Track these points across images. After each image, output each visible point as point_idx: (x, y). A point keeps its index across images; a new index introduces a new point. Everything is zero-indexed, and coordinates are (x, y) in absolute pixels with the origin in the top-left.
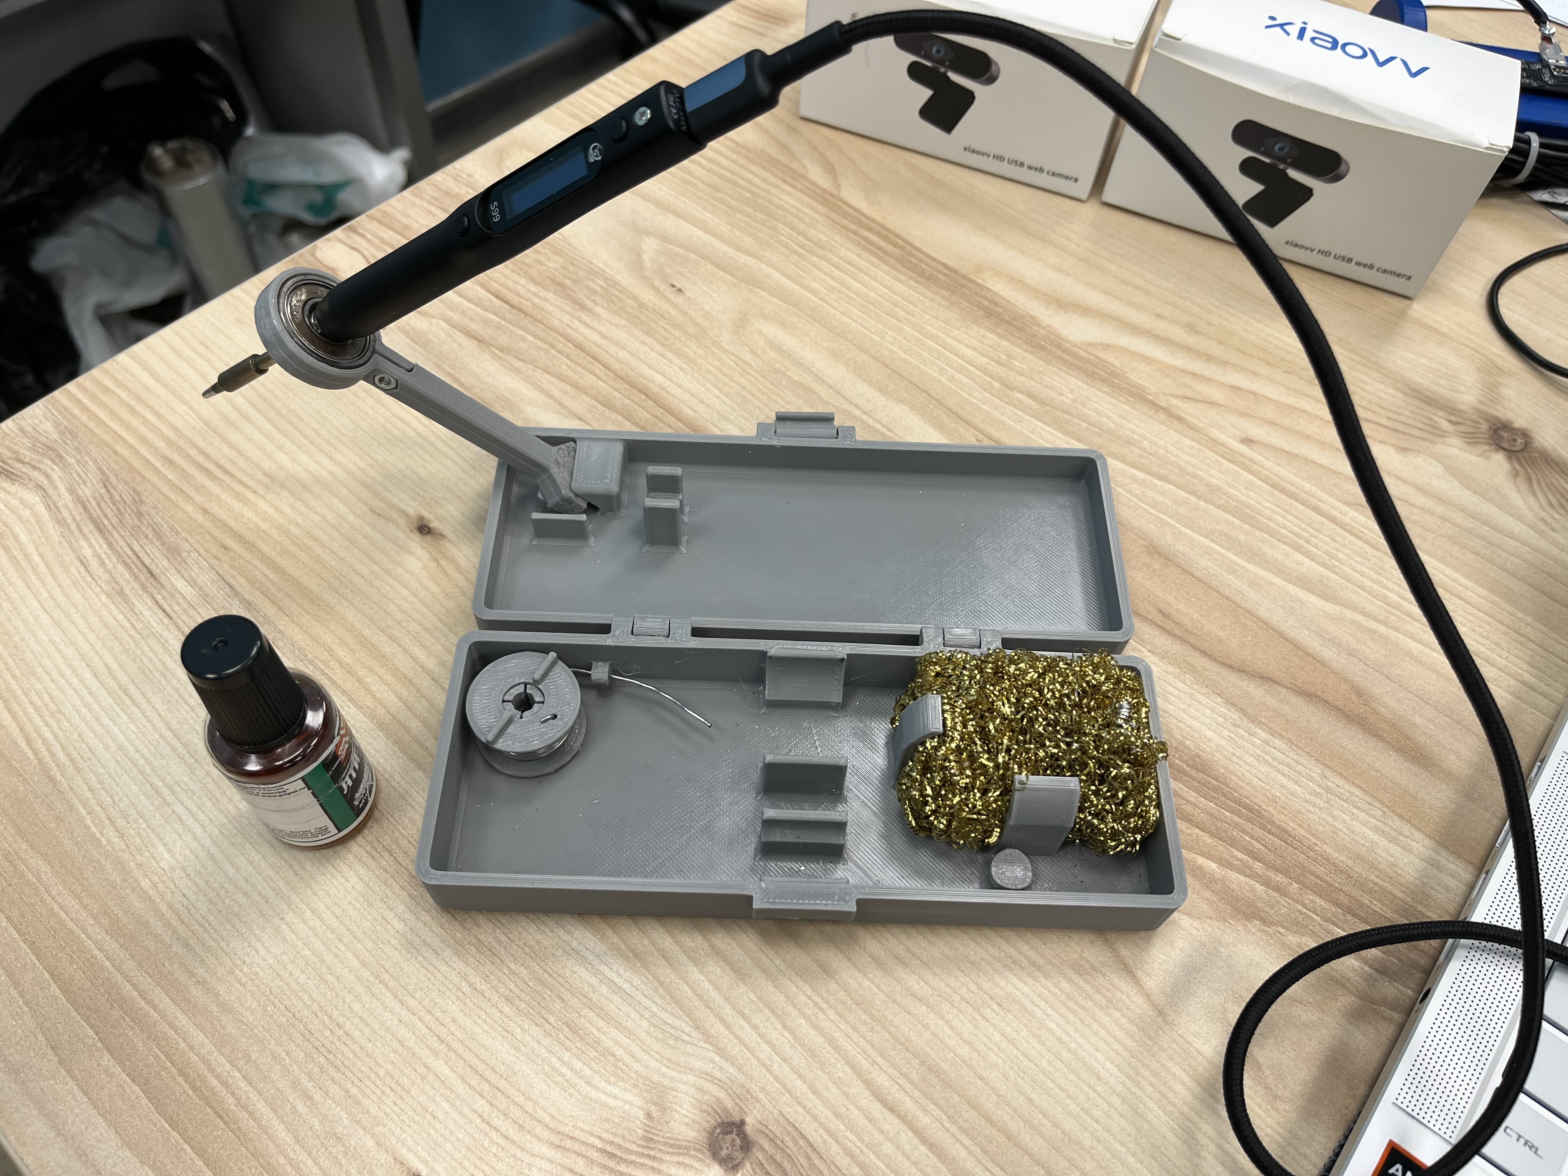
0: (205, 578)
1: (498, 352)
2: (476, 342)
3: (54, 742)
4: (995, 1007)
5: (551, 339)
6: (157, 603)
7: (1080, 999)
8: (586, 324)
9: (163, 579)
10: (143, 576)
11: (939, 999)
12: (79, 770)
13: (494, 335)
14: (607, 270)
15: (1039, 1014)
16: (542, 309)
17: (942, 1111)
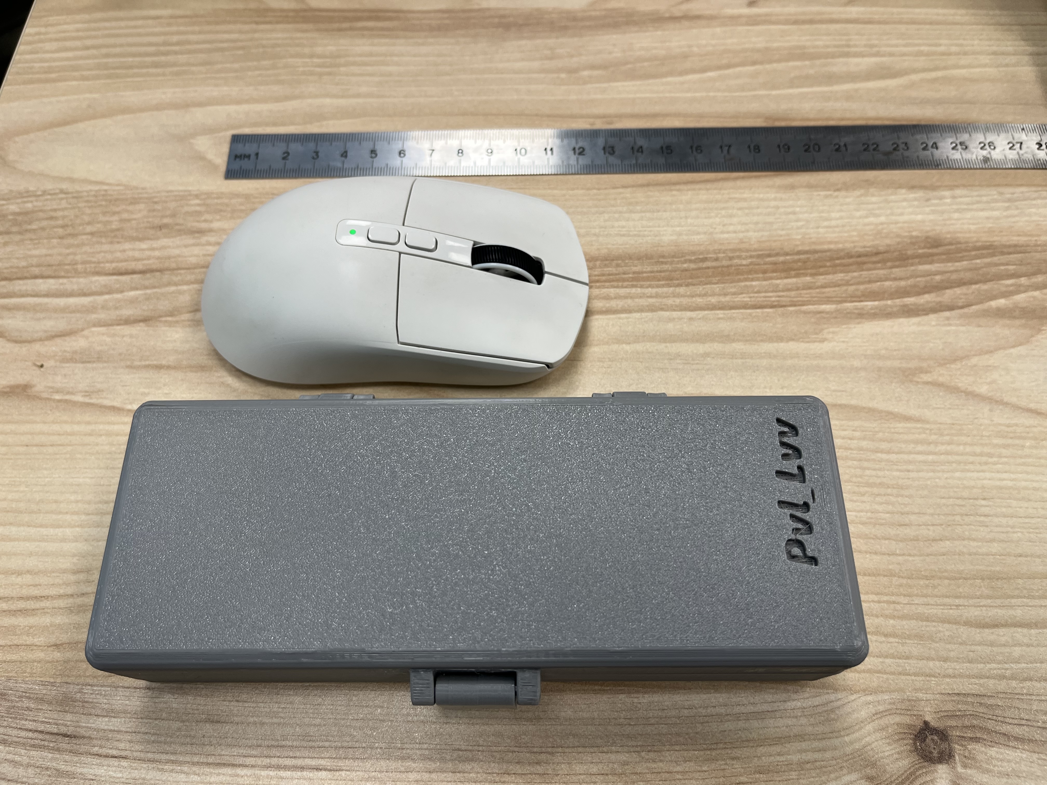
1: (169, 319)
2: (141, 324)
4: (983, 502)
7: (1019, 453)
9: (82, 732)
10: (64, 744)
11: (950, 529)
13: (151, 307)
14: (190, 188)
15: (1010, 484)
16: (169, 258)
17: (1021, 597)
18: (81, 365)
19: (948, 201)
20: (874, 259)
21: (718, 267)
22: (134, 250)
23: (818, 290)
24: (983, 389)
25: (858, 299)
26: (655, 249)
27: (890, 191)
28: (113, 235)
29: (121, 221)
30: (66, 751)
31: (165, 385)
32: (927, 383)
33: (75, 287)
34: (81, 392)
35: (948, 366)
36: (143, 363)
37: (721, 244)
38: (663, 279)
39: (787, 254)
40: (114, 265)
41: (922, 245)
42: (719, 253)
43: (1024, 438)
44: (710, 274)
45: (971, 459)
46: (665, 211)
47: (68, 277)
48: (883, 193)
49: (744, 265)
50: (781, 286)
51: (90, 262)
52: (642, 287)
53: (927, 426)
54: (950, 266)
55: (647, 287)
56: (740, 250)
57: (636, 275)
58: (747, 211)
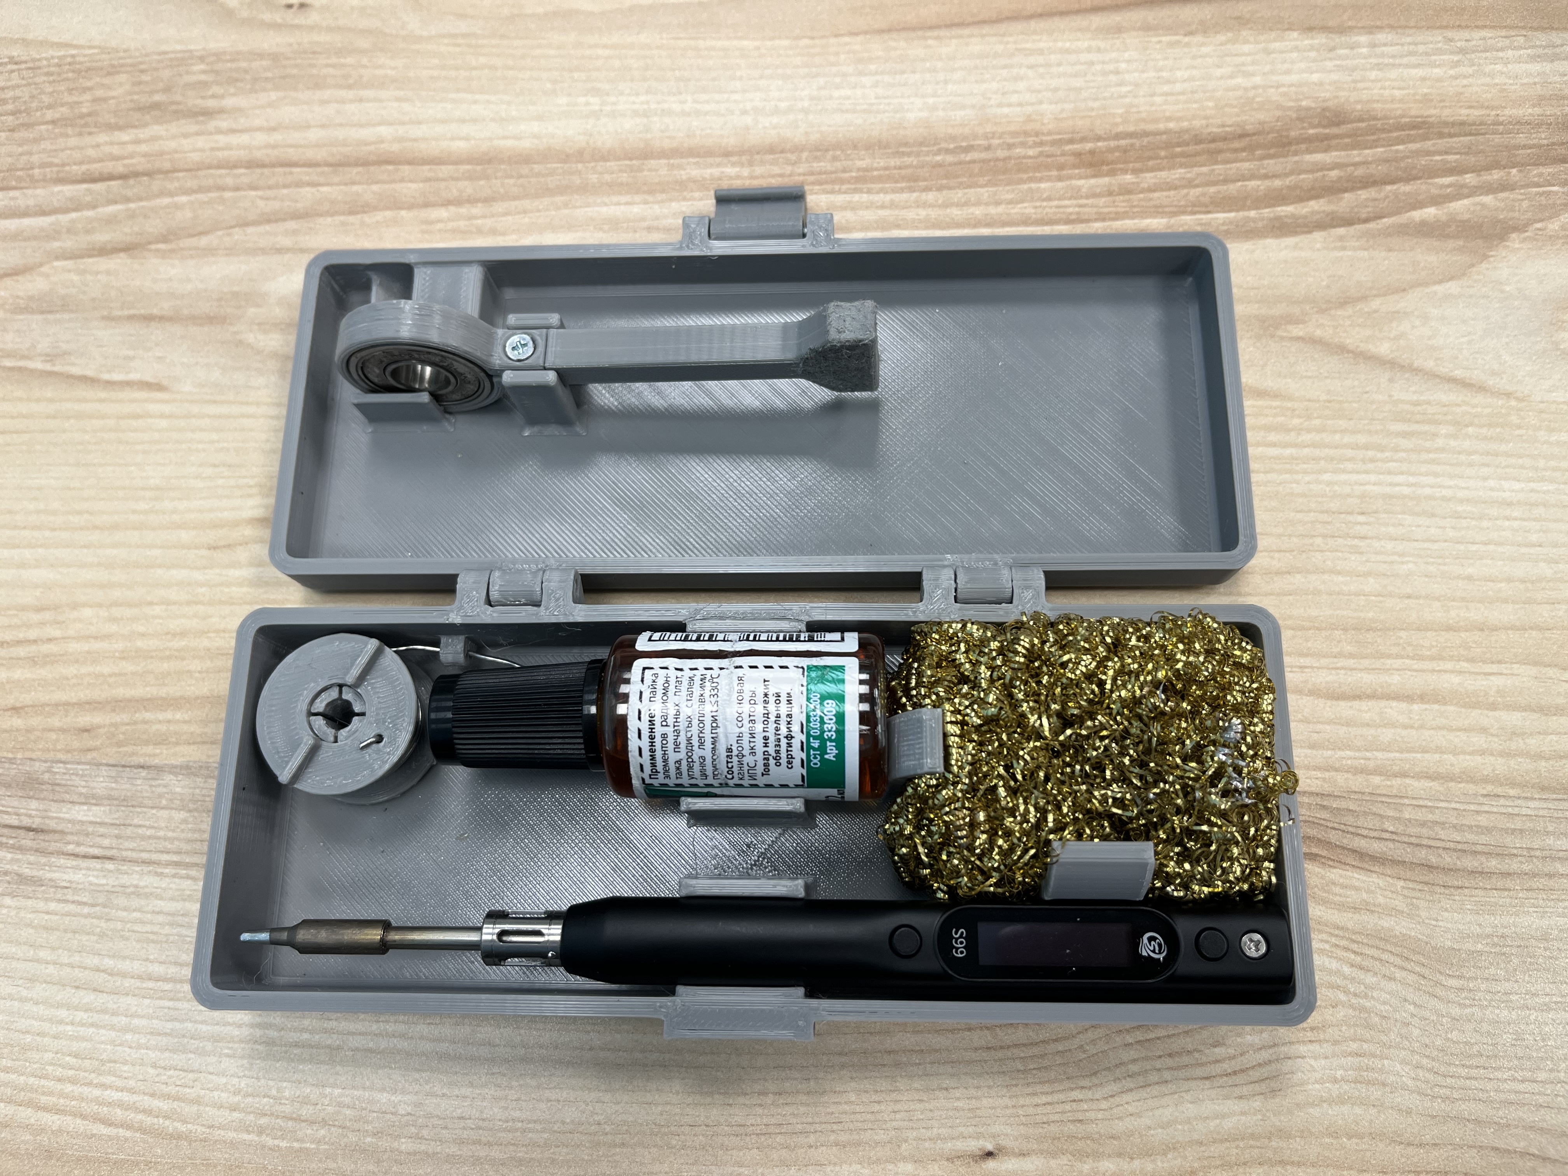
0: (101, 783)
1: (162, 246)
2: (122, 255)
3: (135, 1098)
4: (1361, 518)
5: (211, 182)
6: (76, 855)
7: (1428, 444)
8: (233, 131)
9: (52, 824)
11: (1304, 556)
12: (197, 1101)
13: (136, 229)
14: (192, 47)
15: (1406, 490)
16: (161, 154)
17: (1402, 657)
18: (39, 317)
19: (1364, 50)
20: (1236, 144)
21: (990, 160)
22: (112, 143)
23: (1142, 196)
24: (1384, 349)
25: (1204, 209)
26: (894, 132)
27: (1273, 34)
28: (83, 122)
29: (95, 100)
30: (31, 849)
31: (157, 345)
32: (1298, 339)
33: (31, 202)
34: (40, 355)
35: (1333, 312)
36: (126, 312)
37: (996, 124)
38: (903, 178)
39: (1099, 138)
40: (84, 168)
41: (1316, 121)
42: (993, 138)
43: (1438, 423)
44: (976, 171)
45: (1350, 453)
46: (914, 72)
47: (21, 188)
48: (1262, 38)
49: (1030, 157)
50: (1084, 190)
51: (51, 165)
52: (869, 192)
53: (1289, 405)
54: (1356, 155)
55: (878, 193)
56: (1026, 133)
57: (861, 173)
58: (1041, 70)
